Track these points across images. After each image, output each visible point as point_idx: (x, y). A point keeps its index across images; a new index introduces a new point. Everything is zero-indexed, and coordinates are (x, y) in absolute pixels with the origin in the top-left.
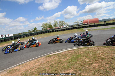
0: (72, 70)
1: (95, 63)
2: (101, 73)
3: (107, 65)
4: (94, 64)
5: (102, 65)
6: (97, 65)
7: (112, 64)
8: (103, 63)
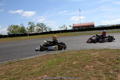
0: (45, 76)
1: (89, 65)
2: (100, 77)
3: (110, 67)
4: (87, 66)
5: (101, 67)
6: (92, 67)
7: (116, 65)
8: (103, 64)
